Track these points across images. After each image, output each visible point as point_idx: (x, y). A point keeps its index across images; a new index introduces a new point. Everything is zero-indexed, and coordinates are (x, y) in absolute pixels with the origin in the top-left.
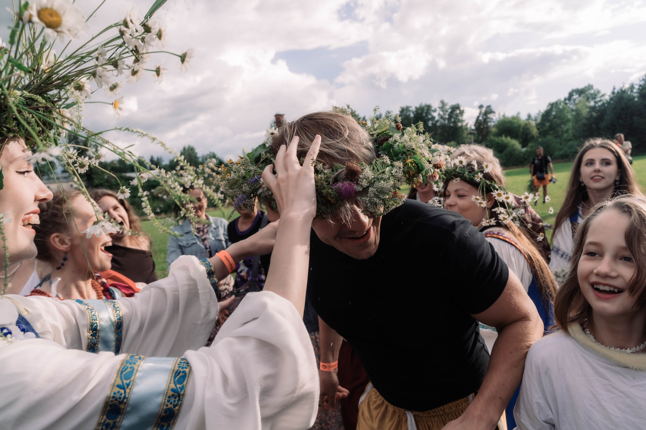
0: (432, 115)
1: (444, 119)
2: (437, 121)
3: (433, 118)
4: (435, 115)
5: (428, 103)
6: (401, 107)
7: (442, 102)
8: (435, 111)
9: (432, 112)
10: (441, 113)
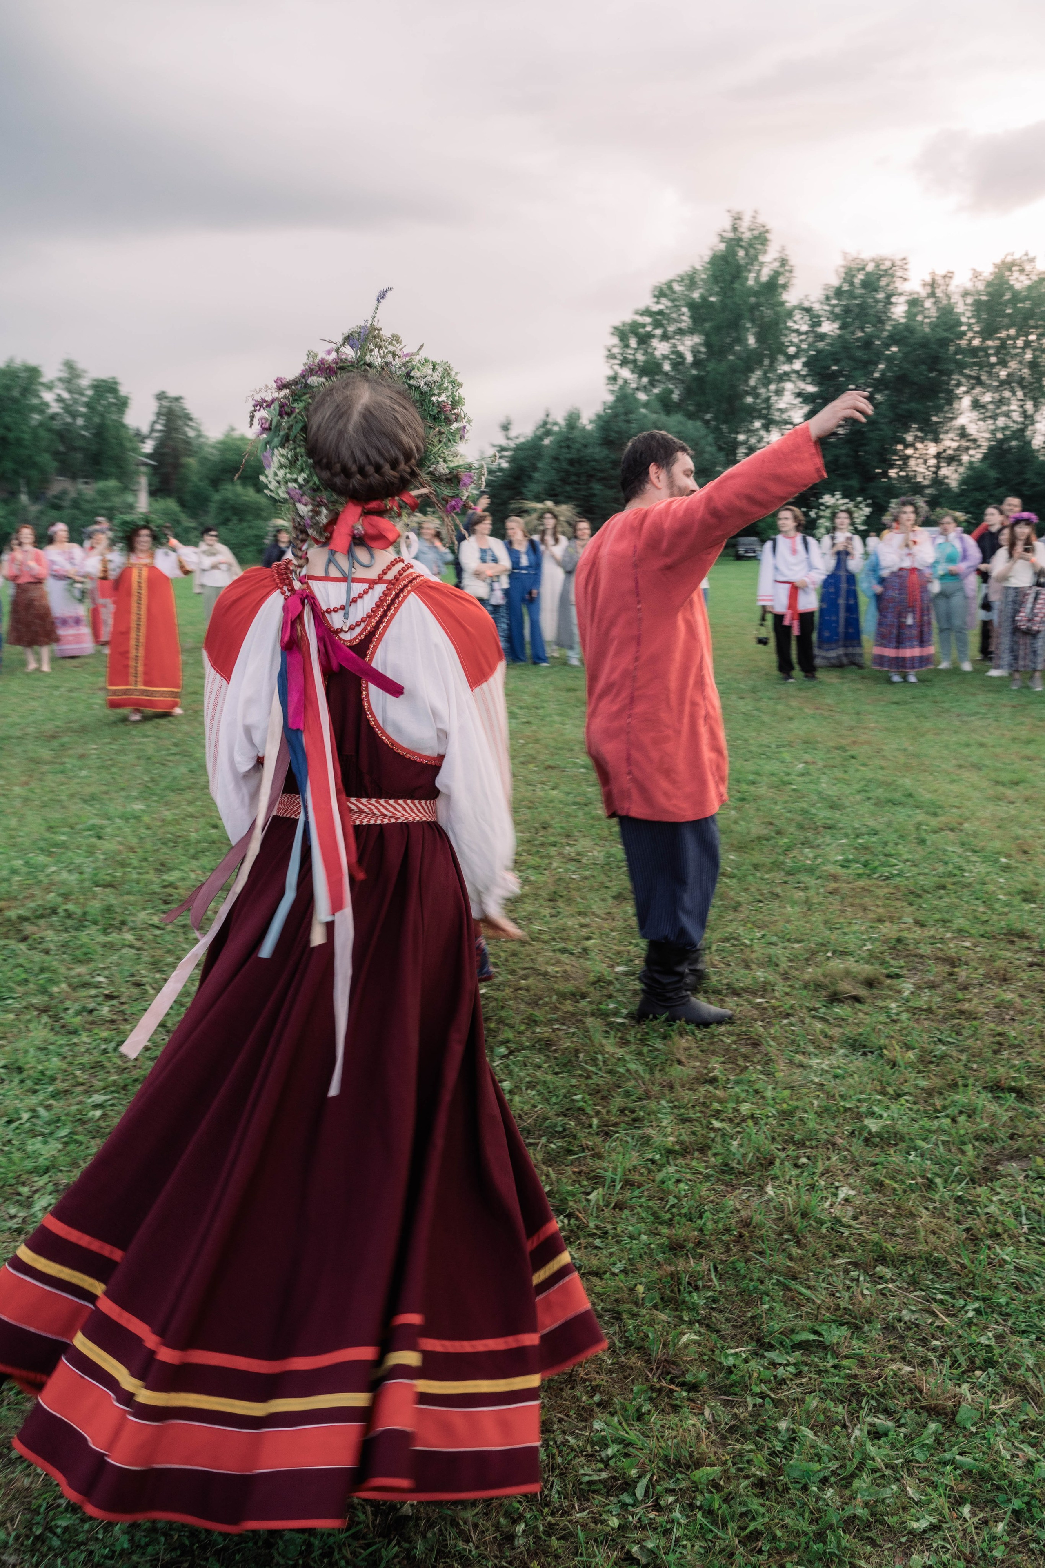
0: (40, 397)
1: (74, 415)
2: (53, 417)
3: (42, 408)
4: (48, 397)
5: (32, 362)
7: (69, 365)
8: (49, 387)
9: (41, 388)
10: (66, 395)
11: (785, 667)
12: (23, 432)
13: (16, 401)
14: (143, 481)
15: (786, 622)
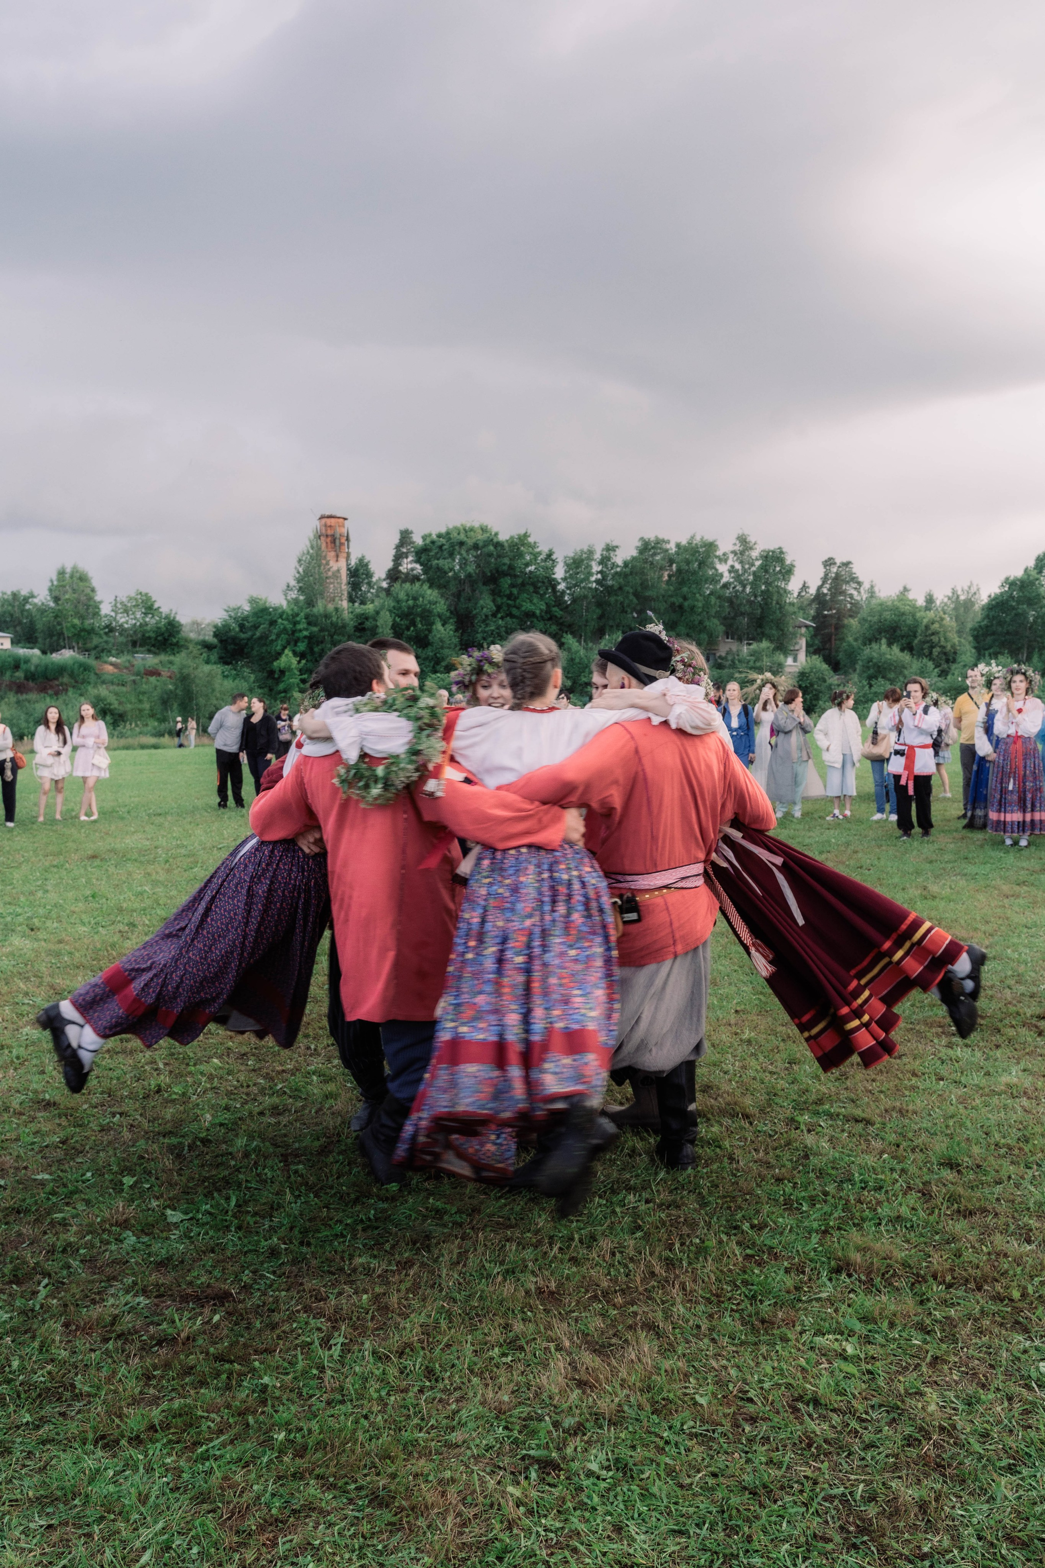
0: (715, 569)
1: (743, 583)
2: (726, 586)
3: (716, 577)
4: (723, 568)
5: (709, 538)
6: (642, 539)
7: (743, 540)
8: (723, 559)
9: (716, 560)
10: (738, 566)
11: (905, 825)
12: (698, 600)
13: (694, 573)
14: (803, 643)
15: (903, 782)
